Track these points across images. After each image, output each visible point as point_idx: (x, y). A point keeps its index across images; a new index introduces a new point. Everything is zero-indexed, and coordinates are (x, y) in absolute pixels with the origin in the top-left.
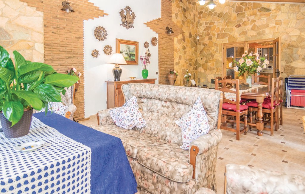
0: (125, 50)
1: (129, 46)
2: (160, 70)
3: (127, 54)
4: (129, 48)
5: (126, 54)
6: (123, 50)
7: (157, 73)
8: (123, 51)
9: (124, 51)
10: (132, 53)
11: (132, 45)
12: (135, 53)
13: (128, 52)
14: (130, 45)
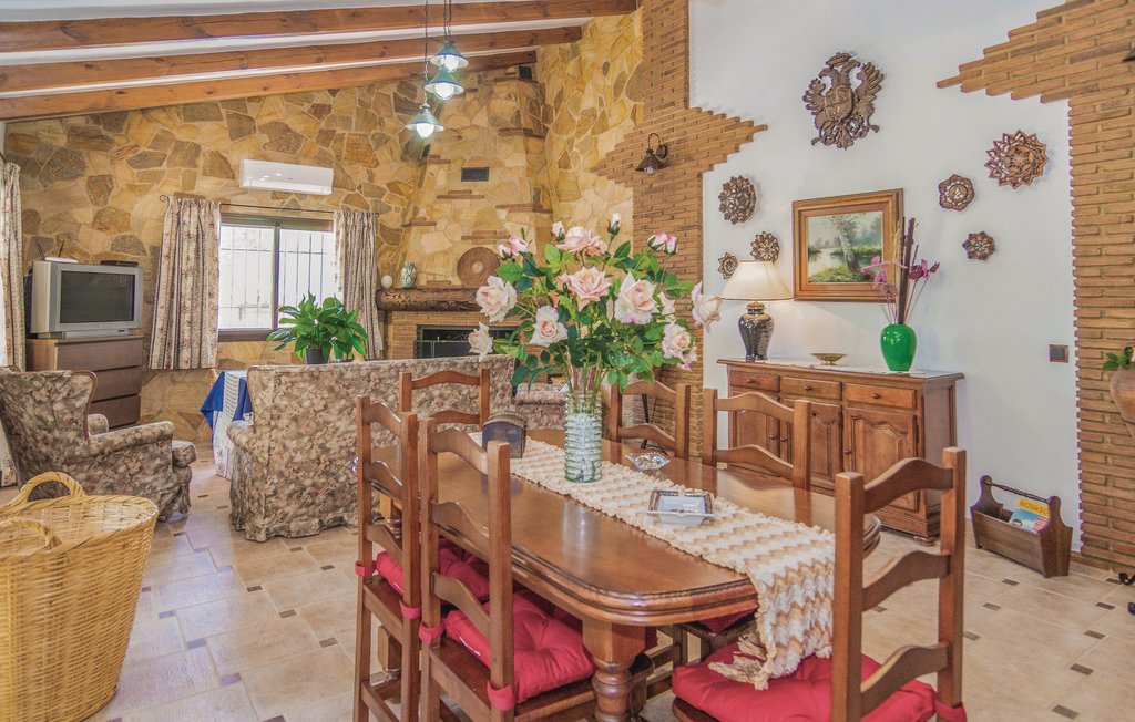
0: (832, 242)
1: (848, 218)
2: (1085, 335)
3: (839, 254)
4: (848, 230)
5: (835, 254)
6: (820, 240)
7: (1058, 354)
8: (823, 243)
9: (827, 245)
10: (867, 248)
11: (864, 211)
12: (879, 247)
13: (845, 247)
14: (853, 216)
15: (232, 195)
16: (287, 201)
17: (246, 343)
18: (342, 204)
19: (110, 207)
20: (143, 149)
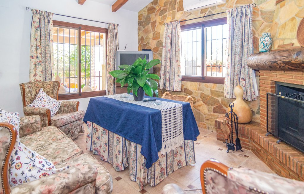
15: (186, 17)
16: (207, 13)
17: (193, 83)
18: (234, 5)
19: (156, 32)
20: (162, 8)
